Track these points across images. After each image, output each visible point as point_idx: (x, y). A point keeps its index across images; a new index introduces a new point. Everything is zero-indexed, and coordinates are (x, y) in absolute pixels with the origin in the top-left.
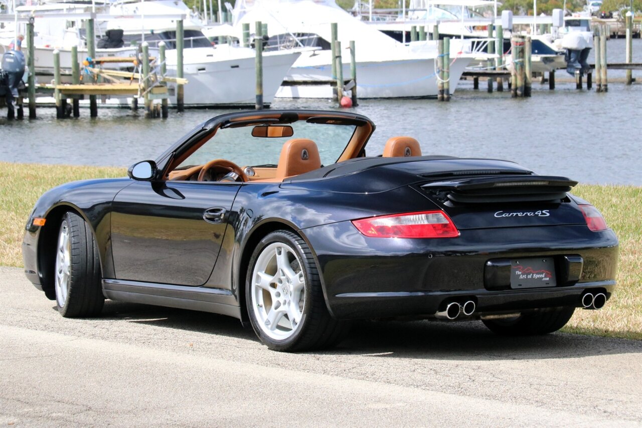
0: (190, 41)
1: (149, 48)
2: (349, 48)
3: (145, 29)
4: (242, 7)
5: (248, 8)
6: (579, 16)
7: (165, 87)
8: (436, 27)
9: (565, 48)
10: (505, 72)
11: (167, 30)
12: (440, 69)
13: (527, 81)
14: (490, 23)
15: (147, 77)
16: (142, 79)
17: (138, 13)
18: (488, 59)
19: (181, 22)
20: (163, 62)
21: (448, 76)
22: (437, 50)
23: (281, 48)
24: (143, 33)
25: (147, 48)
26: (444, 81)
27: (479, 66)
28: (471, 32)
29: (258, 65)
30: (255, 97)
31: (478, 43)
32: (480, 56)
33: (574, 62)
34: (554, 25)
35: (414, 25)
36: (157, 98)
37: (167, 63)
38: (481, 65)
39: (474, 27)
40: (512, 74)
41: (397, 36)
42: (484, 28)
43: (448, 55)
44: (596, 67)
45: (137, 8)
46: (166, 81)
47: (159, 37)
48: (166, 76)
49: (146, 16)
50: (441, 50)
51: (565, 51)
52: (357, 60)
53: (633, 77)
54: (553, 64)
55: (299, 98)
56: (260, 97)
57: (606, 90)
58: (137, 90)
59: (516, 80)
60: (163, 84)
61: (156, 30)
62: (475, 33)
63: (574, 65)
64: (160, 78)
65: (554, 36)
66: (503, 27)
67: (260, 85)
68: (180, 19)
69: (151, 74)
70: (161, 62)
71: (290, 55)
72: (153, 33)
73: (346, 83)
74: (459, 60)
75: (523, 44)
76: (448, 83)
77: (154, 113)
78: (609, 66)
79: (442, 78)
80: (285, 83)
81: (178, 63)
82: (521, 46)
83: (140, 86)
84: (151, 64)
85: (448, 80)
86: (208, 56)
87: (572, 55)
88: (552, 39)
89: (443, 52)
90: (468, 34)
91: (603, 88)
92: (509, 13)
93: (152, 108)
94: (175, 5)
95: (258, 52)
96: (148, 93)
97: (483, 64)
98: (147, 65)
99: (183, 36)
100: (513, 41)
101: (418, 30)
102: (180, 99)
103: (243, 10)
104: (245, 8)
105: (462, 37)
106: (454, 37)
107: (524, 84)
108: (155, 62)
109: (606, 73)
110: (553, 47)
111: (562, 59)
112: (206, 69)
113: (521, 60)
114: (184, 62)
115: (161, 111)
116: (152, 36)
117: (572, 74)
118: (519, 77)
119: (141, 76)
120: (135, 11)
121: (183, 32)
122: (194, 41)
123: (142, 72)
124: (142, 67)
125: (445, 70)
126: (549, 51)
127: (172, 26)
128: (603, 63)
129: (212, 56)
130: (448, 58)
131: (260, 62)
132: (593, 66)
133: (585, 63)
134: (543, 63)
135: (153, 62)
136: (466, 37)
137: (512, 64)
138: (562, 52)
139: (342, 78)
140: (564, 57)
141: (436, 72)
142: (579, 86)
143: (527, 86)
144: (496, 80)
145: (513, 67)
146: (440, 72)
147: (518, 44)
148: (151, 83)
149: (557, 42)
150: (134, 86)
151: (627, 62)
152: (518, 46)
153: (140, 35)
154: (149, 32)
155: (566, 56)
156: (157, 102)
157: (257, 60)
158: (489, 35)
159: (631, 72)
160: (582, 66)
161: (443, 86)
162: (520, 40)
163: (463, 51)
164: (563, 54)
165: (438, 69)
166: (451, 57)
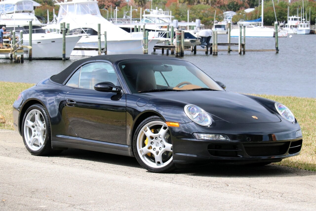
0: (34, 30)
1: (16, 33)
2: (104, 34)
3: (15, 25)
4: (61, 16)
5: (63, 17)
6: (221, 23)
7: (23, 50)
8: (144, 26)
9: (200, 36)
10: (173, 46)
11: (25, 26)
12: (144, 44)
13: (182, 50)
14: (168, 25)
15: (14, 45)
16: (12, 46)
17: (13, 18)
18: (165, 40)
19: (31, 22)
20: (22, 39)
21: (147, 48)
22: (143, 36)
23: (73, 34)
24: (14, 27)
25: (14, 33)
26: (146, 50)
27: (163, 43)
28: (160, 29)
29: (64, 41)
30: (62, 55)
31: (161, 33)
32: (162, 39)
33: (204, 42)
34: (196, 26)
35: (136, 25)
36: (19, 54)
37: (23, 40)
38: (164, 43)
39: (162, 27)
40: (176, 47)
41: (128, 30)
42: (166, 27)
43: (147, 38)
44: (213, 45)
45: (12, 16)
46: (23, 47)
47: (22, 28)
48: (23, 45)
49: (16, 19)
50: (144, 36)
51: (200, 37)
52: (107, 40)
53: (231, 49)
54: (195, 43)
55: (85, 56)
56: (64, 55)
57: (217, 55)
58: (10, 51)
59: (177, 49)
60: (22, 48)
61: (20, 25)
62: (162, 29)
63: (204, 43)
64: (20, 46)
65: (196, 31)
66: (174, 27)
67: (64, 50)
68: (31, 21)
69: (16, 44)
70: (21, 39)
71: (77, 37)
72: (19, 27)
73: (103, 49)
74: (153, 41)
75: (180, 34)
76: (147, 50)
77: (18, 61)
78: (219, 44)
79: (145, 48)
80: (75, 49)
81: (30, 40)
82: (179, 35)
83: (11, 49)
84: (16, 40)
85: (147, 49)
86: (42, 37)
87: (203, 39)
88: (195, 32)
89: (145, 37)
90: (159, 29)
91: (215, 53)
92: (176, 21)
93: (17, 58)
94: (29, 15)
95: (64, 35)
96: (15, 52)
97: (165, 43)
98: (15, 40)
99: (32, 28)
100: (176, 33)
101: (137, 27)
102: (30, 55)
103: (61, 18)
104: (62, 17)
105: (156, 31)
106: (151, 31)
107: (180, 51)
108: (18, 39)
109: (217, 47)
110: (195, 36)
111: (199, 41)
112: (41, 43)
113: (179, 41)
114: (32, 39)
115: (21, 60)
116: (18, 28)
117: (203, 47)
118: (179, 49)
119: (12, 45)
120: (11, 17)
121: (32, 27)
122: (36, 30)
123: (12, 43)
124: (12, 41)
125: (146, 45)
126: (194, 37)
127: (28, 24)
128: (215, 43)
129: (44, 37)
130: (148, 40)
131: (65, 40)
132: (212, 44)
133: (209, 43)
134: (191, 43)
135: (17, 39)
136: (157, 31)
137: (176, 42)
138: (199, 38)
139: (101, 47)
140: (199, 40)
141: (142, 45)
142: (207, 53)
143: (182, 52)
144: (170, 50)
145: (176, 44)
146: (144, 46)
147: (179, 34)
148: (16, 48)
149: (197, 33)
150: (9, 49)
151: (228, 43)
152: (178, 35)
153: (13, 28)
154: (18, 26)
155: (200, 40)
156: (19, 56)
157: (63, 39)
158: (167, 30)
159: (230, 47)
160: (207, 44)
161: (145, 52)
162: (179, 32)
163: (155, 37)
164: (199, 39)
165: (143, 44)
166: (149, 39)
